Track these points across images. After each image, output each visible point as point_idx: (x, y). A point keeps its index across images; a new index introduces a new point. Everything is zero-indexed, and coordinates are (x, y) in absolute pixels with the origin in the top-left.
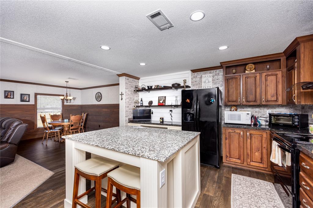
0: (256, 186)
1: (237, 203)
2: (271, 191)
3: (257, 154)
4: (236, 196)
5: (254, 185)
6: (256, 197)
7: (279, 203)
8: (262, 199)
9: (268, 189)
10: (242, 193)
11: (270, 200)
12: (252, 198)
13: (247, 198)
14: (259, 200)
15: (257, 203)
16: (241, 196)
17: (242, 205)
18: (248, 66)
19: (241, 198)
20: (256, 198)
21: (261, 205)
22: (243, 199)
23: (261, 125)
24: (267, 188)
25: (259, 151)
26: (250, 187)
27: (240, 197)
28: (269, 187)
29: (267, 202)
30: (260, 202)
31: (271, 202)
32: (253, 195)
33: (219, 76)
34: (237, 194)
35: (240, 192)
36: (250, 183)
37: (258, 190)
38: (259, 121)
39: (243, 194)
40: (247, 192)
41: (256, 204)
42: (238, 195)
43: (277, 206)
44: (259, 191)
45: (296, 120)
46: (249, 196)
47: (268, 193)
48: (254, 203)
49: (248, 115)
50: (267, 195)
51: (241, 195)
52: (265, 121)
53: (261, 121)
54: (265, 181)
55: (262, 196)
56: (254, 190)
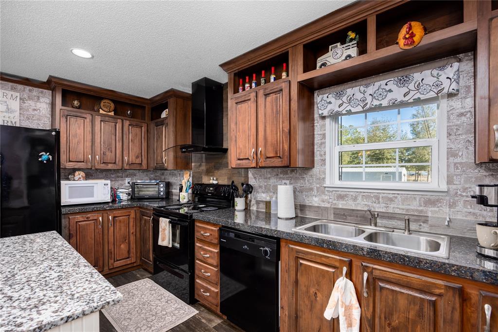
0: (136, 293)
1: (131, 329)
2: (153, 288)
3: (122, 246)
4: (123, 323)
5: (132, 292)
6: (144, 305)
7: (168, 295)
8: (152, 303)
9: (149, 288)
10: (126, 312)
11: (159, 298)
12: (142, 311)
13: (137, 314)
14: (151, 306)
15: (150, 310)
16: (128, 318)
17: (138, 327)
18: (104, 103)
19: (131, 319)
20: (146, 306)
21: (156, 310)
22: (133, 319)
23: (121, 201)
24: (147, 287)
25: (125, 240)
26: (130, 299)
27: (129, 321)
28: (148, 285)
29: (158, 302)
30: (153, 307)
31: (162, 298)
32: (141, 306)
33: (38, 103)
34: (122, 320)
35: (124, 313)
36: (125, 293)
37: (141, 296)
38: (120, 195)
39: (129, 312)
40: (131, 307)
41: (151, 313)
42: (125, 319)
43: (169, 299)
44: (143, 296)
45: (162, 189)
46: (137, 311)
47: (153, 292)
48: (148, 314)
49: (106, 187)
50: (153, 295)
51: (128, 316)
52: (127, 194)
53: (122, 194)
54: (140, 281)
55: (150, 299)
56: (137, 300)
